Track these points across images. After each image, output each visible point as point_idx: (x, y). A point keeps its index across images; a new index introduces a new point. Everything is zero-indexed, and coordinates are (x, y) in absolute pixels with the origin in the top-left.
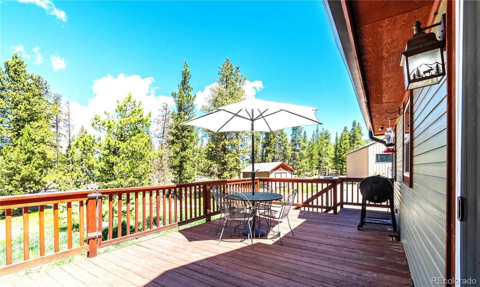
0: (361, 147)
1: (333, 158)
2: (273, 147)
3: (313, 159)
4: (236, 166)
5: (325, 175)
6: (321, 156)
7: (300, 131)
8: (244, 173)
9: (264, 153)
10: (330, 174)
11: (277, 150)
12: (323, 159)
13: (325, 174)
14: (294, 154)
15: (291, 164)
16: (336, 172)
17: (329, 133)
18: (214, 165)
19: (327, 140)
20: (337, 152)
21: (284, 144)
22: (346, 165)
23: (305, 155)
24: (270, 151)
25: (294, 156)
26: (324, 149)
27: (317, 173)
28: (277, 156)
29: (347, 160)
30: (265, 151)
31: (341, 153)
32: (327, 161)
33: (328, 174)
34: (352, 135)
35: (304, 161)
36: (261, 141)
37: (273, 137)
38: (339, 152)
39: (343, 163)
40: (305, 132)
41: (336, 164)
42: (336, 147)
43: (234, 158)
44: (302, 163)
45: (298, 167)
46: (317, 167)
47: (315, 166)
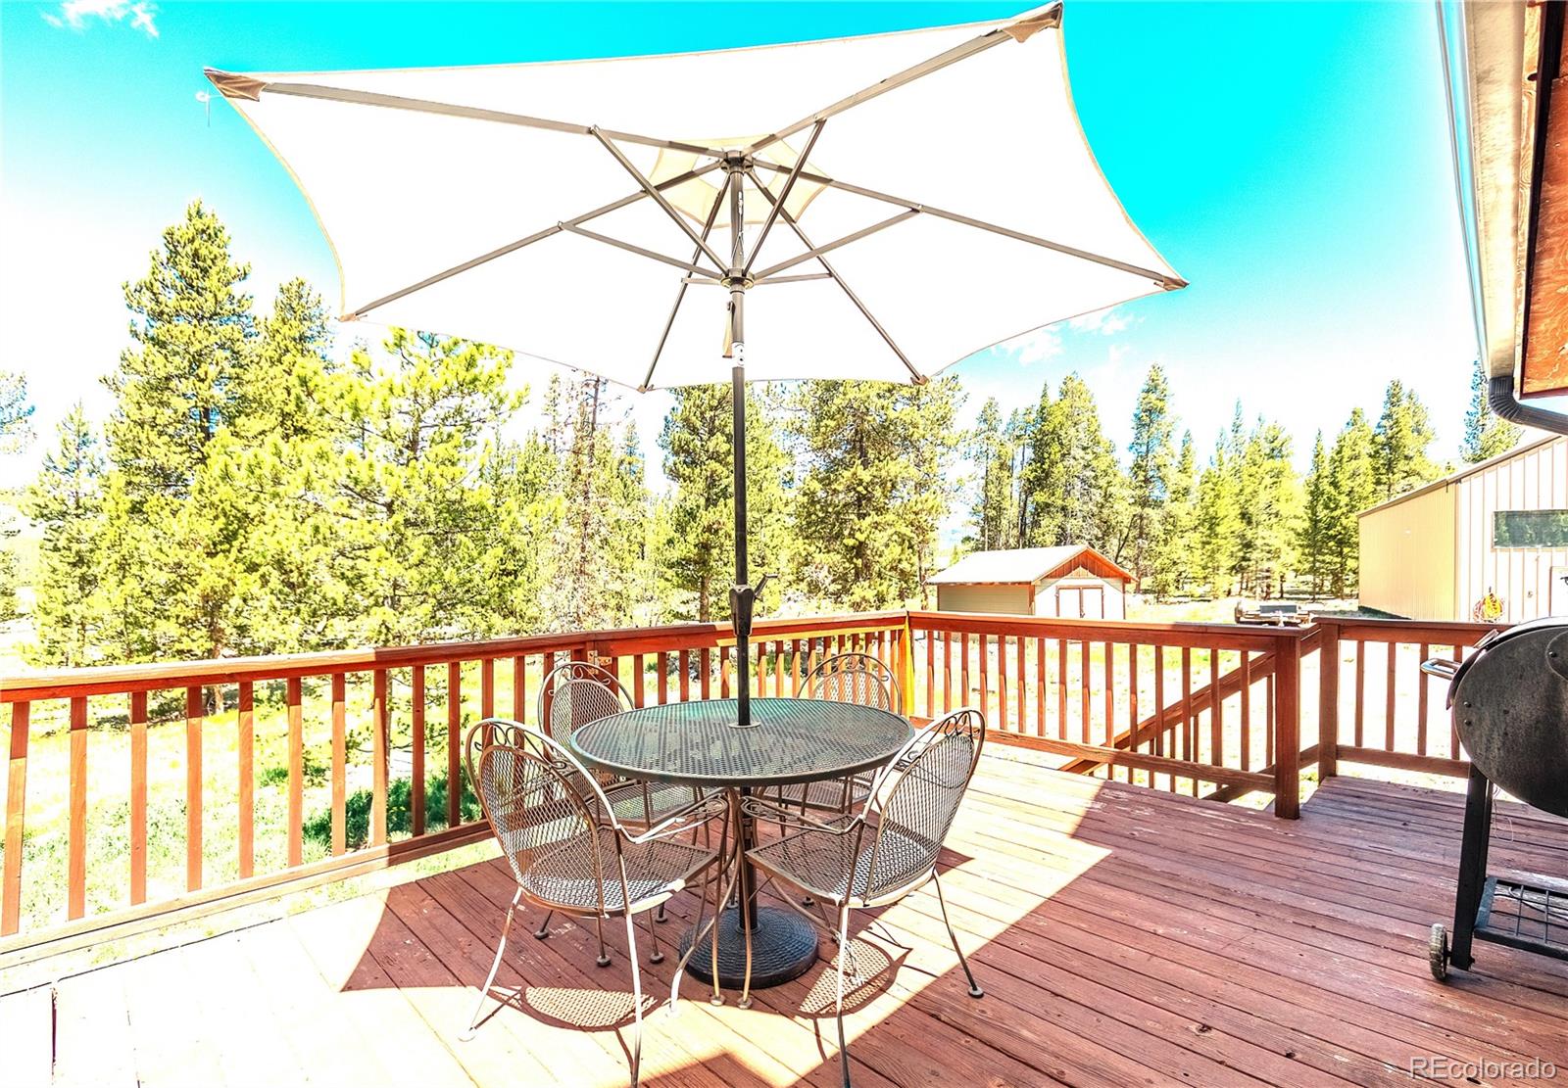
0: (1419, 484)
1: (1300, 531)
2: (1059, 492)
3: (1216, 535)
4: (900, 561)
5: (1267, 598)
6: (1249, 523)
7: (1164, 429)
8: (941, 586)
9: (1028, 514)
10: (1287, 592)
11: (1077, 503)
12: (1261, 534)
13: (1268, 594)
14: (1141, 518)
15: (1131, 553)
16: (1315, 585)
17: (1282, 437)
18: (818, 557)
19: (1277, 463)
20: (1320, 508)
21: (1102, 482)
22: (1357, 558)
23: (1186, 522)
24: (1048, 505)
25: (1139, 525)
26: (1264, 497)
27: (1235, 589)
28: (1072, 525)
29: (1363, 539)
30: (1030, 508)
31: (1335, 509)
32: (1276, 543)
33: (1282, 592)
34: (1381, 439)
35: (1181, 543)
36: (1017, 472)
37: (1059, 455)
38: (1326, 507)
39: (1346, 550)
40: (1188, 434)
41: (1313, 555)
42: (1316, 486)
43: (890, 531)
44: (1171, 552)
45: (1157, 564)
46: (1234, 567)
47: (1226, 562)
